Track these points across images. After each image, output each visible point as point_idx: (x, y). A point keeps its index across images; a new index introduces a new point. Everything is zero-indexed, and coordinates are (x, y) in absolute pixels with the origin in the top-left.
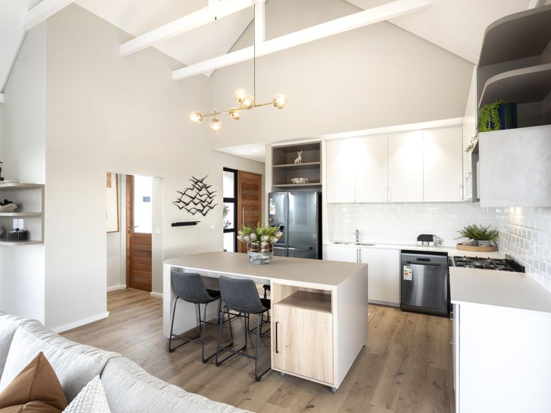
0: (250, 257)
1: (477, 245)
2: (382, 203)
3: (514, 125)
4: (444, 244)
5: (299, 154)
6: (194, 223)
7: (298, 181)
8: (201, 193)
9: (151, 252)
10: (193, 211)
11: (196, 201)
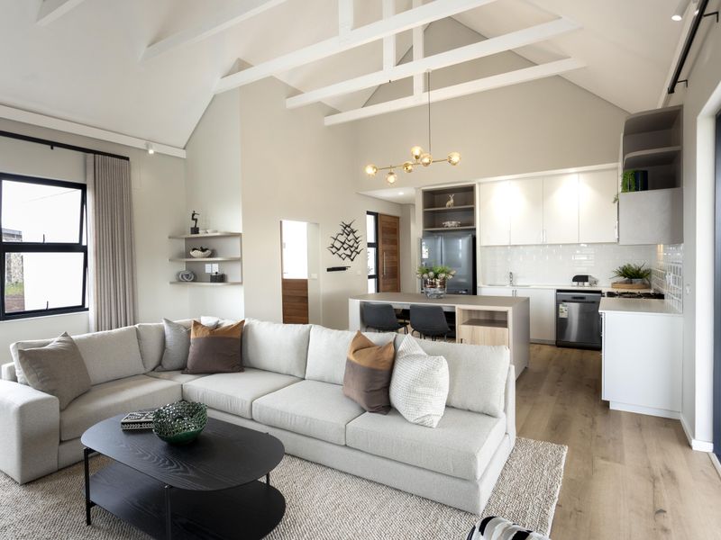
0: (427, 292)
1: (631, 283)
2: (536, 245)
3: (645, 188)
4: (599, 284)
5: (452, 196)
6: (344, 269)
7: (451, 224)
8: (349, 238)
9: (307, 298)
10: (343, 256)
11: (345, 246)
